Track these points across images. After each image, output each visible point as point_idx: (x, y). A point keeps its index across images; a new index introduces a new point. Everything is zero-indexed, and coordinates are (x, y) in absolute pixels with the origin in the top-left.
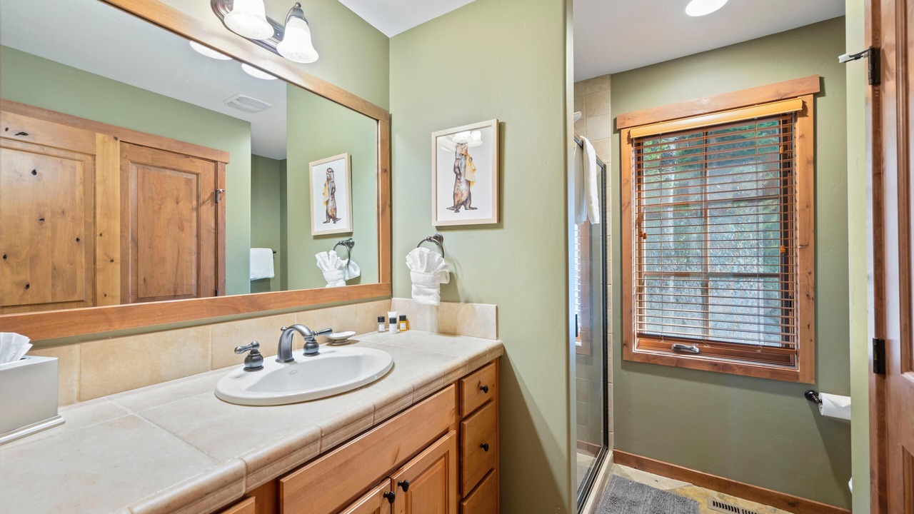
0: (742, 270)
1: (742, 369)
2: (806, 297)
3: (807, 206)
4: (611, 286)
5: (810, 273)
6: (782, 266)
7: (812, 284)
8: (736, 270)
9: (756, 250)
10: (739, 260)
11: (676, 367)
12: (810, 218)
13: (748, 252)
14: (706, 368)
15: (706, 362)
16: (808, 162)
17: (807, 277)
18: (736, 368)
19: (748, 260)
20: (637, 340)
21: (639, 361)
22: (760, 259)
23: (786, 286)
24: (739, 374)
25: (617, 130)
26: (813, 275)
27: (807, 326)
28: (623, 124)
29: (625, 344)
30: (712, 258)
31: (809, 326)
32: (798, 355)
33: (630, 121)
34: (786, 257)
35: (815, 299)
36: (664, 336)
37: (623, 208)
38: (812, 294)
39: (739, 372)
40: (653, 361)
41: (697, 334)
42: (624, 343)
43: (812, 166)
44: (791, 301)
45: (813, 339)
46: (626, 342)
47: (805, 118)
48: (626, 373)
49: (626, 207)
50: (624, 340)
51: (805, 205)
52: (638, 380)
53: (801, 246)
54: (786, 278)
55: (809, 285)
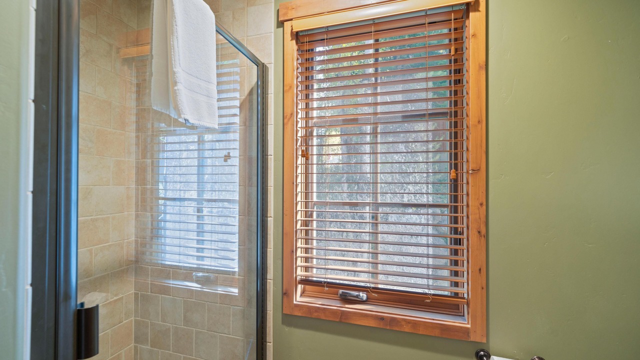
0: (413, 200)
1: (410, 325)
2: (477, 234)
3: (479, 122)
4: (272, 219)
5: (481, 204)
6: (451, 195)
7: (483, 219)
8: (406, 200)
9: (425, 175)
10: (409, 187)
11: (341, 322)
12: (481, 137)
13: (418, 178)
14: (372, 323)
15: (372, 316)
16: (480, 67)
17: (479, 209)
18: (403, 323)
19: (418, 187)
20: (300, 287)
21: (300, 315)
22: (430, 186)
23: (455, 220)
24: (407, 330)
25: (280, 24)
26: (484, 207)
27: (478, 269)
28: (286, 14)
29: (285, 294)
30: (383, 185)
31: (480, 270)
32: (468, 304)
33: (293, 11)
34: (455, 185)
35: (487, 236)
36: (328, 283)
37: (285, 121)
38: (483, 231)
39: (407, 329)
40: (315, 315)
41: (363, 279)
42: (284, 291)
43: (484, 72)
44: (460, 239)
45: (485, 287)
46: (286, 290)
47: (477, 13)
48: (287, 329)
49: (289, 119)
50: (284, 289)
51: (477, 120)
52: (300, 336)
53: (473, 170)
54: (455, 210)
55: (480, 218)
